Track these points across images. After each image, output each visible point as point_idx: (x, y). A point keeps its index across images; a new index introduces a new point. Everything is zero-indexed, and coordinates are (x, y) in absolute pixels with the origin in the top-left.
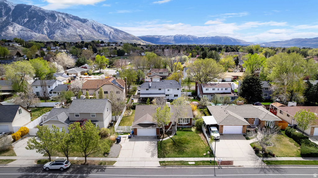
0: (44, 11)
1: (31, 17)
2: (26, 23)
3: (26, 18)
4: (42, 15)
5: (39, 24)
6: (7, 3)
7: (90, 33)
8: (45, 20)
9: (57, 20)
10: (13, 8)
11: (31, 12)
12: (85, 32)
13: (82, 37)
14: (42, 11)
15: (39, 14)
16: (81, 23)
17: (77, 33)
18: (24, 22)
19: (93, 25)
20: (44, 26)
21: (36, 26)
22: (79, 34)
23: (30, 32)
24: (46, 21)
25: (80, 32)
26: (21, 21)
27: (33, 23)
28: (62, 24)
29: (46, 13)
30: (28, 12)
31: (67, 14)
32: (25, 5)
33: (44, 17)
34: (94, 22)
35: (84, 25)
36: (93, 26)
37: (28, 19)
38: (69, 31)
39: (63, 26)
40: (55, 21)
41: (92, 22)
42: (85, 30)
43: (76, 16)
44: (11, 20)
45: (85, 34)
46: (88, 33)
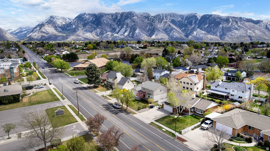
0: (221, 18)
1: (210, 24)
2: (206, 28)
3: (207, 24)
4: (218, 21)
5: (215, 28)
6: (197, 15)
7: (262, 34)
8: (220, 24)
9: (230, 24)
10: (199, 18)
11: (211, 20)
12: (257, 32)
13: (252, 38)
14: (219, 18)
15: (217, 20)
16: (253, 25)
17: (247, 34)
18: (205, 27)
19: (268, 25)
20: (218, 29)
21: (212, 30)
22: (249, 35)
23: (207, 35)
24: (221, 26)
25: (250, 33)
26: (203, 27)
27: (211, 28)
28: (234, 27)
29: (222, 19)
30: (209, 20)
31: (241, 17)
32: (208, 15)
33: (220, 22)
34: (269, 22)
35: (256, 26)
36: (266, 26)
37: (208, 25)
38: (240, 32)
39: (235, 28)
40: (228, 25)
41: (266, 23)
42: (256, 31)
43: (250, 19)
44: (197, 27)
45: (256, 34)
46: (259, 33)
